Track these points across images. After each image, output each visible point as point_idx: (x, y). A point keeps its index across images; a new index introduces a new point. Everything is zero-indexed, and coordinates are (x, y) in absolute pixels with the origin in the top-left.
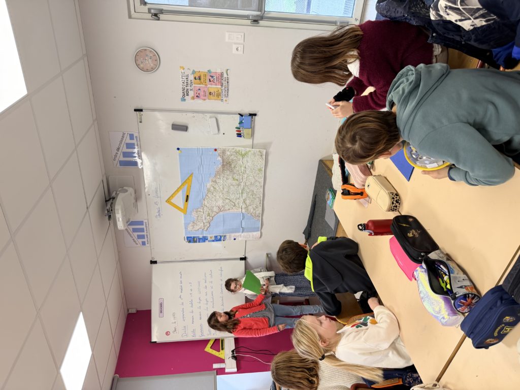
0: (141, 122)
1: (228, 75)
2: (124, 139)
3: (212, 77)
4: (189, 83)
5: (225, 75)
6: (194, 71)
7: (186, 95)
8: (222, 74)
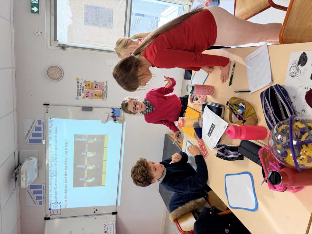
0: (47, 112)
1: (107, 84)
2: (35, 124)
3: (97, 85)
4: (82, 88)
5: (105, 84)
6: (85, 81)
7: (79, 96)
8: (103, 84)
